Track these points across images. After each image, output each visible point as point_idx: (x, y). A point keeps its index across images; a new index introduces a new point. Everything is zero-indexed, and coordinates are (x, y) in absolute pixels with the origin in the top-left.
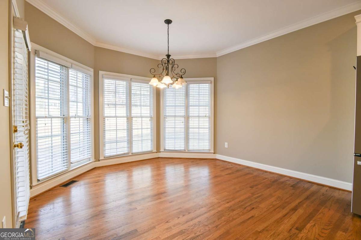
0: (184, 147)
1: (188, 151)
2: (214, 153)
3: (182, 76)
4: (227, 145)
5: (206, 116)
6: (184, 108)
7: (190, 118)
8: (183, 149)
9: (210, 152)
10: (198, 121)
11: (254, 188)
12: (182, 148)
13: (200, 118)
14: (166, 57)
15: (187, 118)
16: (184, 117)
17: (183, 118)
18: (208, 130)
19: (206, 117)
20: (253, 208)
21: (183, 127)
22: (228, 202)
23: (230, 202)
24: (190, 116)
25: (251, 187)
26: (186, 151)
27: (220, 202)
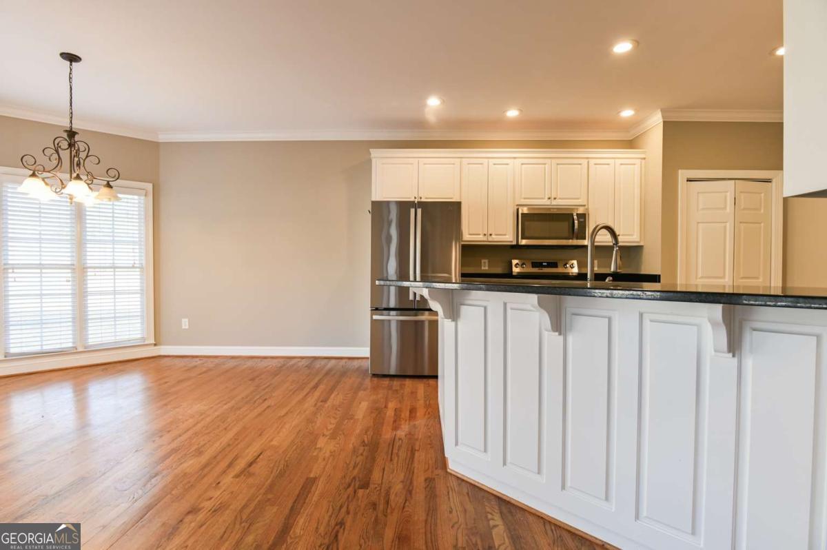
0: (71, 340)
1: (85, 348)
2: (155, 345)
3: (111, 183)
4: (187, 323)
5: (135, 265)
6: (69, 246)
7: (89, 270)
8: (70, 345)
9: (146, 343)
10: (112, 277)
11: (257, 380)
12: (68, 343)
13: (117, 270)
14: (65, 135)
15: (80, 271)
16: (71, 267)
17: (69, 271)
18: (139, 295)
19: (133, 267)
20: (265, 400)
21: (70, 292)
22: (226, 404)
23: (229, 402)
24: (88, 265)
25: (251, 380)
26: (80, 349)
27: (212, 407)
